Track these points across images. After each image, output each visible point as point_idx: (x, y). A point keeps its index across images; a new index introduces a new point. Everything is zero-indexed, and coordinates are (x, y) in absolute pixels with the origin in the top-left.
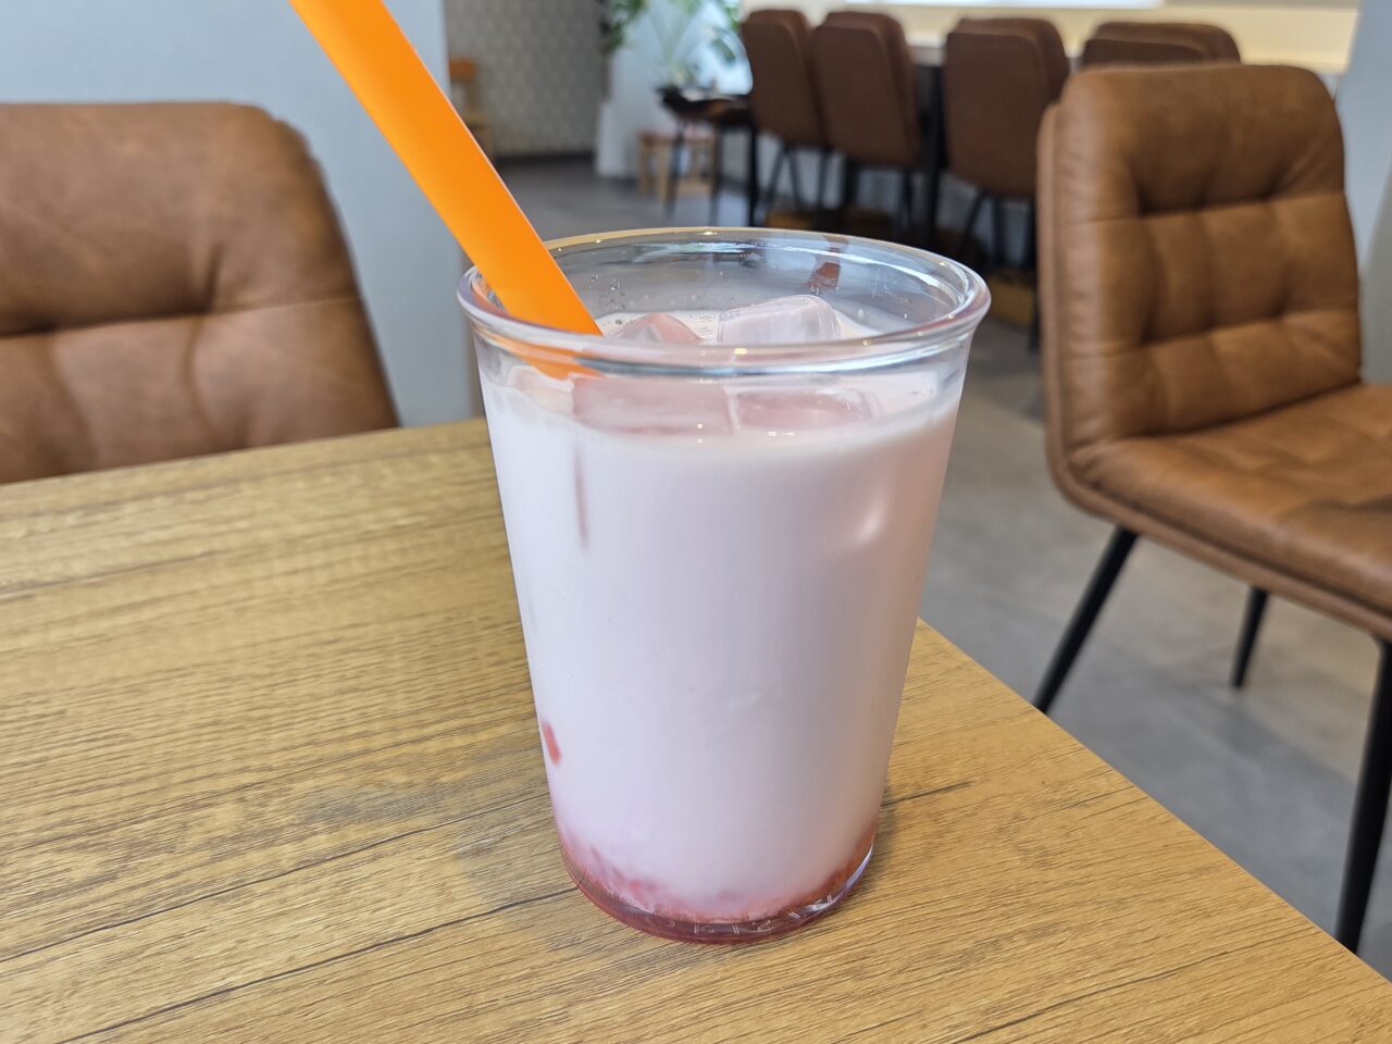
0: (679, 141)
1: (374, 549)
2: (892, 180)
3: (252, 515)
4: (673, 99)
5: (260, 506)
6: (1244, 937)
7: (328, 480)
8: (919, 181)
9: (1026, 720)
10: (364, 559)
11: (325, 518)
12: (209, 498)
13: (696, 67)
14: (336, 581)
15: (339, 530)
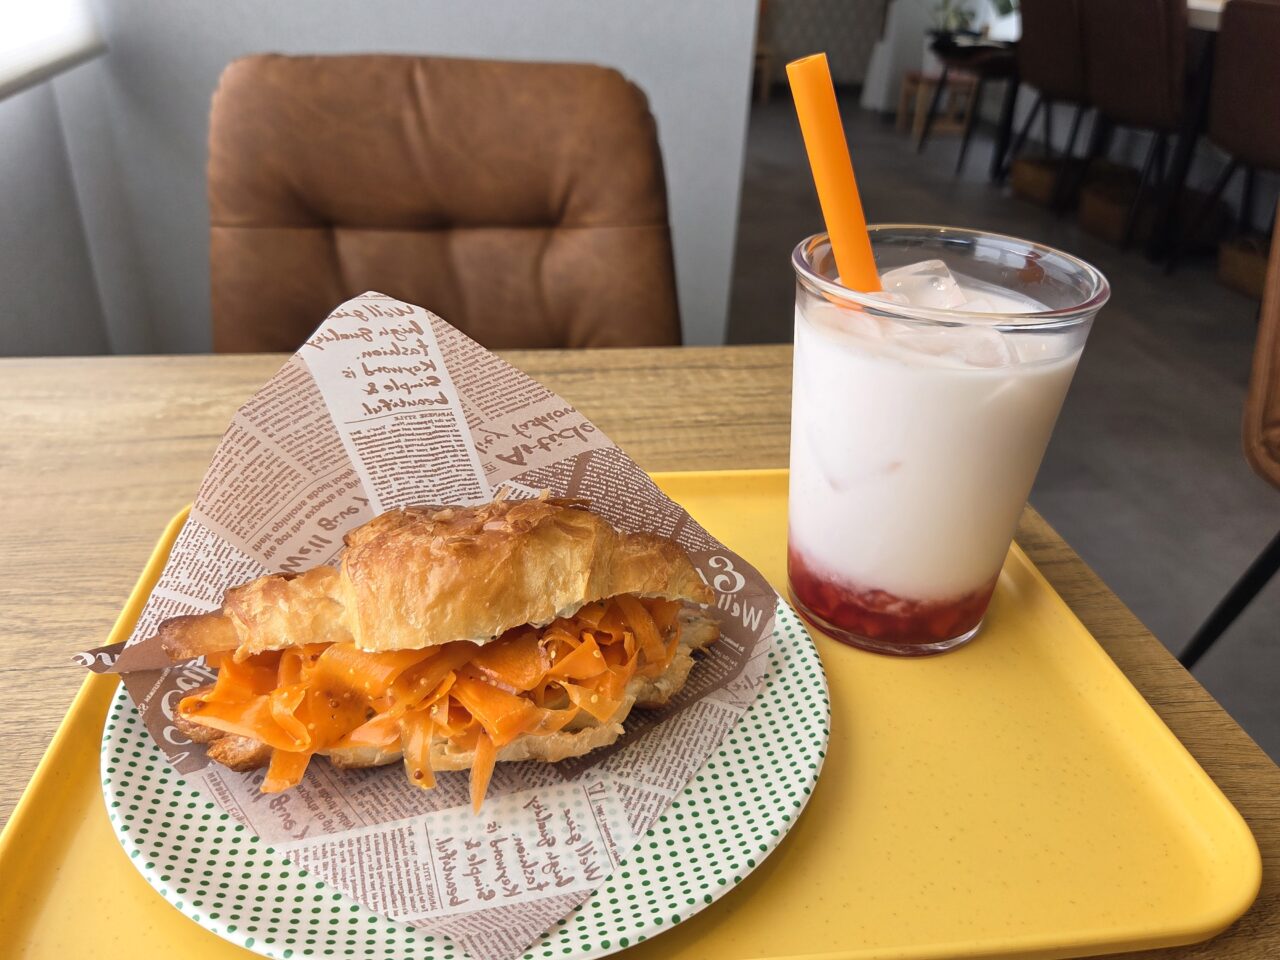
0: (942, 83)
1: (682, 434)
2: (1147, 139)
3: (601, 398)
4: (943, 44)
5: (608, 392)
6: (1268, 812)
7: (651, 379)
8: (1173, 141)
9: (1142, 640)
10: (675, 440)
11: (649, 407)
12: (574, 381)
13: (973, 15)
14: (656, 453)
15: (657, 417)
